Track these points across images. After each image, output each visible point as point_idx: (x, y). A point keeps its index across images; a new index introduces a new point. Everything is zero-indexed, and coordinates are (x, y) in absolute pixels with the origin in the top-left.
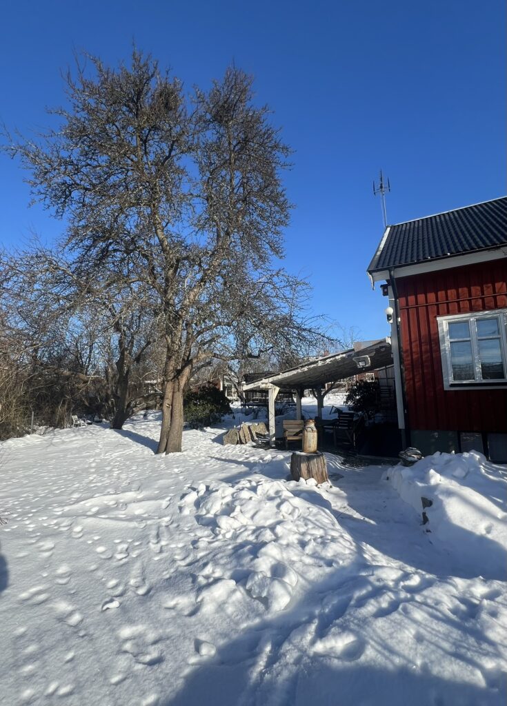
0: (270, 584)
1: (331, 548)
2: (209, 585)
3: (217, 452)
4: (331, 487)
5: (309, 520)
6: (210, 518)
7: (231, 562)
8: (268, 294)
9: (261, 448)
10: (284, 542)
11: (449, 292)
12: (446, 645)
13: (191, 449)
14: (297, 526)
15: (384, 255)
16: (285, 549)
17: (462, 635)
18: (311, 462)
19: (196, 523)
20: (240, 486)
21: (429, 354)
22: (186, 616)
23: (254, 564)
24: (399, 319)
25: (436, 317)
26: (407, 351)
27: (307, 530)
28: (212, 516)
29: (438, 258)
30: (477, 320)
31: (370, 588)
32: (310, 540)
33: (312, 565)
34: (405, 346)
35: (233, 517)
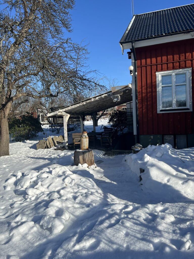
0: (53, 220)
1: (90, 198)
2: (17, 226)
3: (32, 154)
4: (96, 167)
5: (80, 185)
6: (23, 191)
7: (33, 212)
8: (61, 55)
9: (59, 150)
10: (64, 198)
11: (163, 57)
12: (139, 236)
13: (16, 154)
14: (73, 189)
15: (130, 33)
16: (64, 202)
17: (147, 230)
18: (85, 155)
19: (15, 194)
20: (43, 171)
21: (151, 94)
22: (3, 244)
23: (46, 212)
24: (136, 73)
25: (155, 72)
26: (139, 92)
27: (78, 190)
28: (24, 189)
29: (158, 36)
30: (176, 75)
31: (107, 215)
32: (79, 195)
33: (79, 208)
34: (139, 89)
35: (36, 188)
